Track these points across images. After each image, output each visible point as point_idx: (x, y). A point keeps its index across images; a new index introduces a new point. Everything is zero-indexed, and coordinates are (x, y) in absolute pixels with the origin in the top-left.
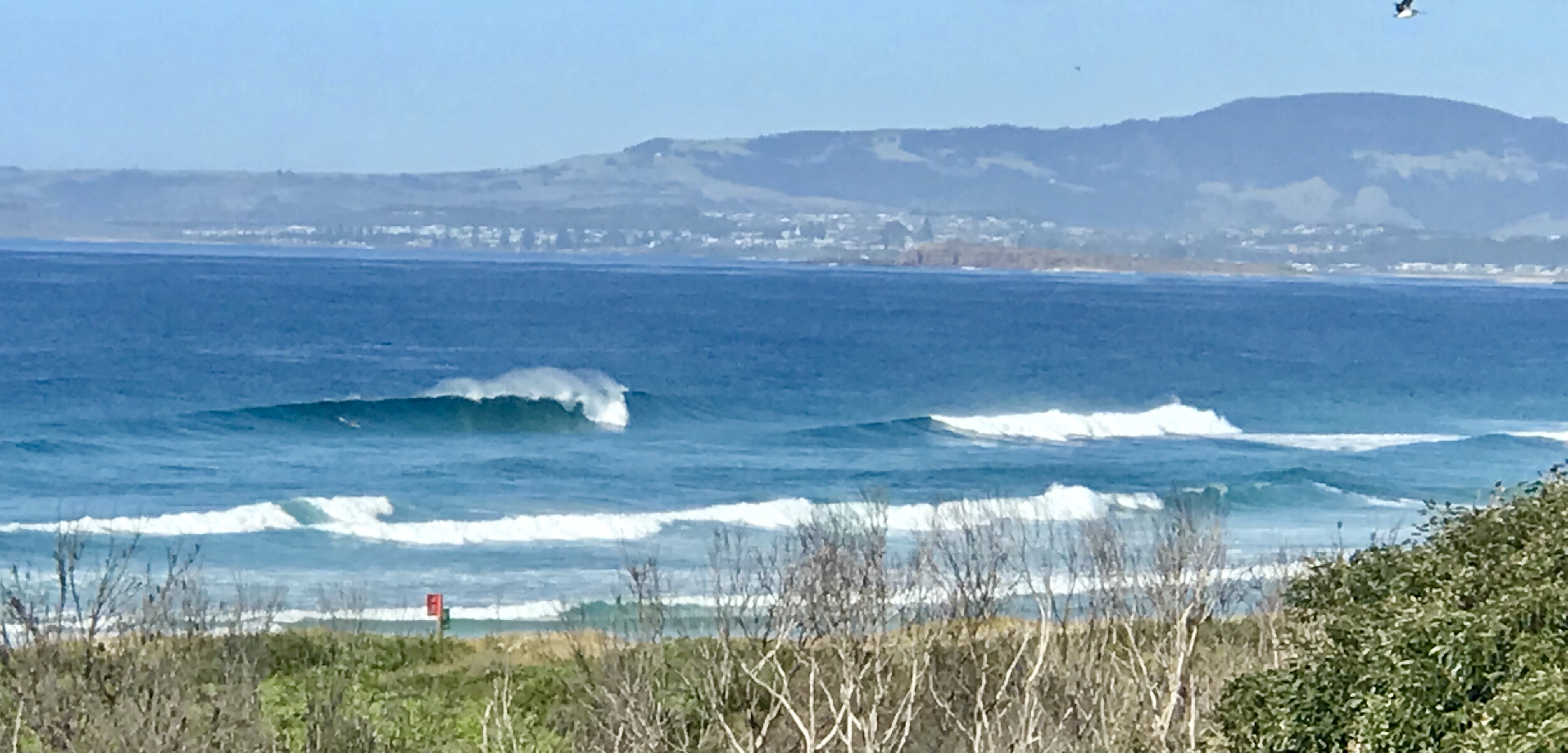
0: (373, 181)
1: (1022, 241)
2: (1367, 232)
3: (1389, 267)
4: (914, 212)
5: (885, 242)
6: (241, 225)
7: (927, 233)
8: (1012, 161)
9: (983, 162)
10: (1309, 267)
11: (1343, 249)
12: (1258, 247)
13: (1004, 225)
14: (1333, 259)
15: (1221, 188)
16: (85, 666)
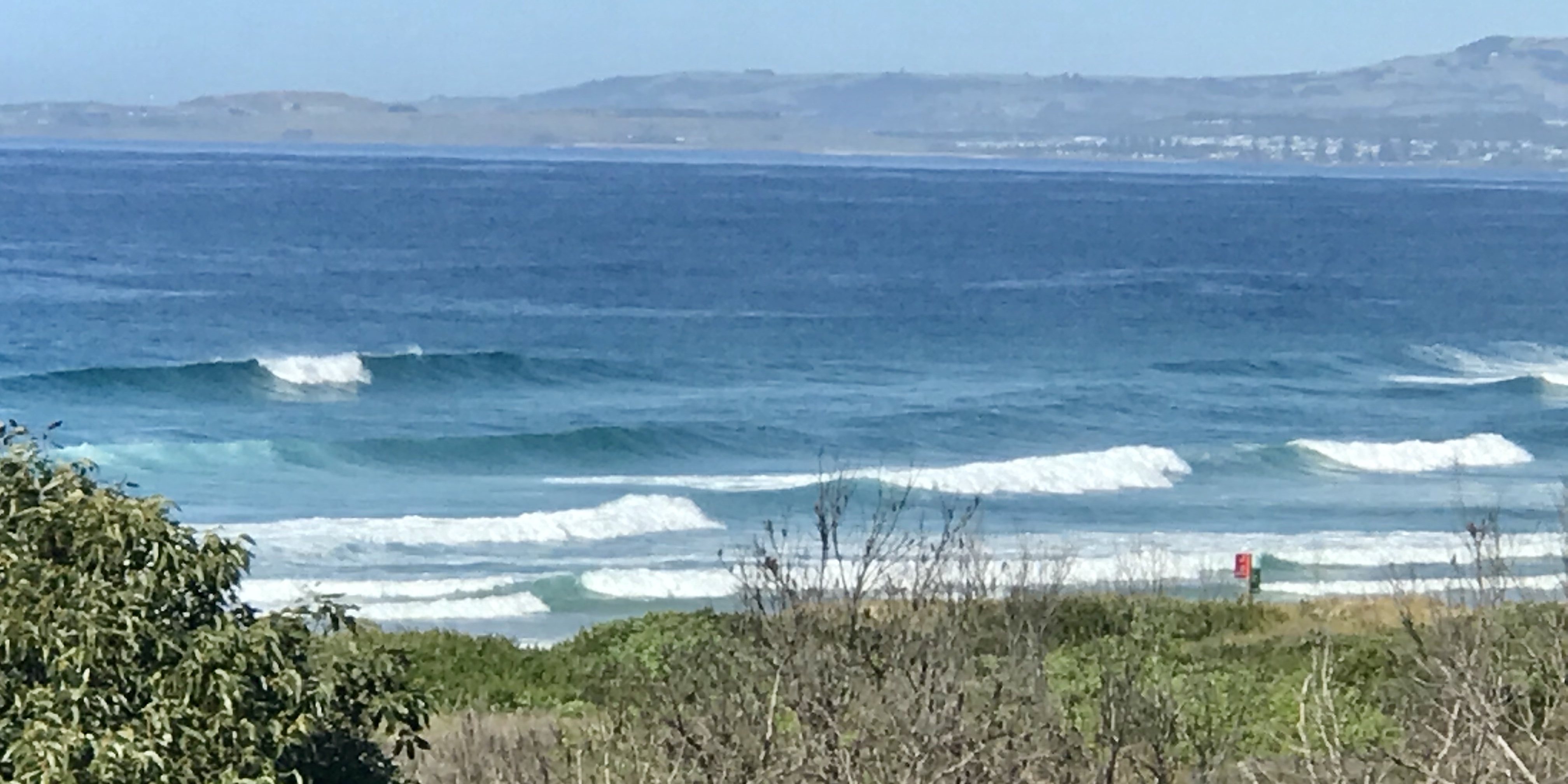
16: (848, 635)
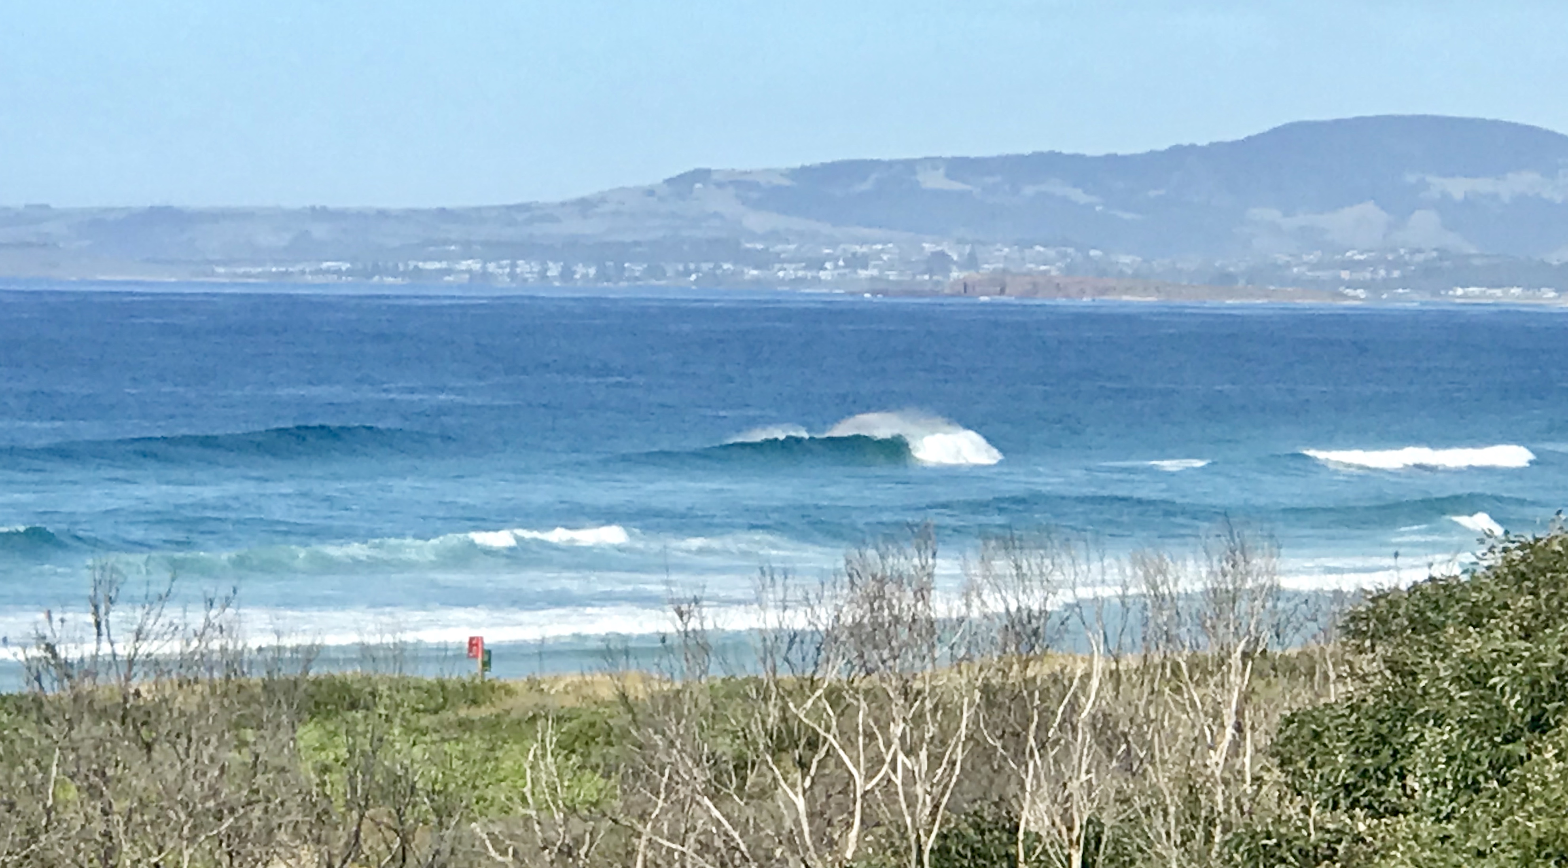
0: (409, 216)
1: (1069, 270)
2: (1419, 258)
3: (1443, 292)
4: (960, 241)
5: (930, 271)
6: (276, 262)
7: (971, 262)
8: (1057, 188)
9: (1029, 191)
10: (1361, 293)
11: (1396, 274)
12: (1309, 274)
13: (1051, 253)
14: (1388, 284)
15: (1272, 214)
16: (120, 713)
